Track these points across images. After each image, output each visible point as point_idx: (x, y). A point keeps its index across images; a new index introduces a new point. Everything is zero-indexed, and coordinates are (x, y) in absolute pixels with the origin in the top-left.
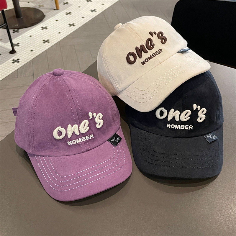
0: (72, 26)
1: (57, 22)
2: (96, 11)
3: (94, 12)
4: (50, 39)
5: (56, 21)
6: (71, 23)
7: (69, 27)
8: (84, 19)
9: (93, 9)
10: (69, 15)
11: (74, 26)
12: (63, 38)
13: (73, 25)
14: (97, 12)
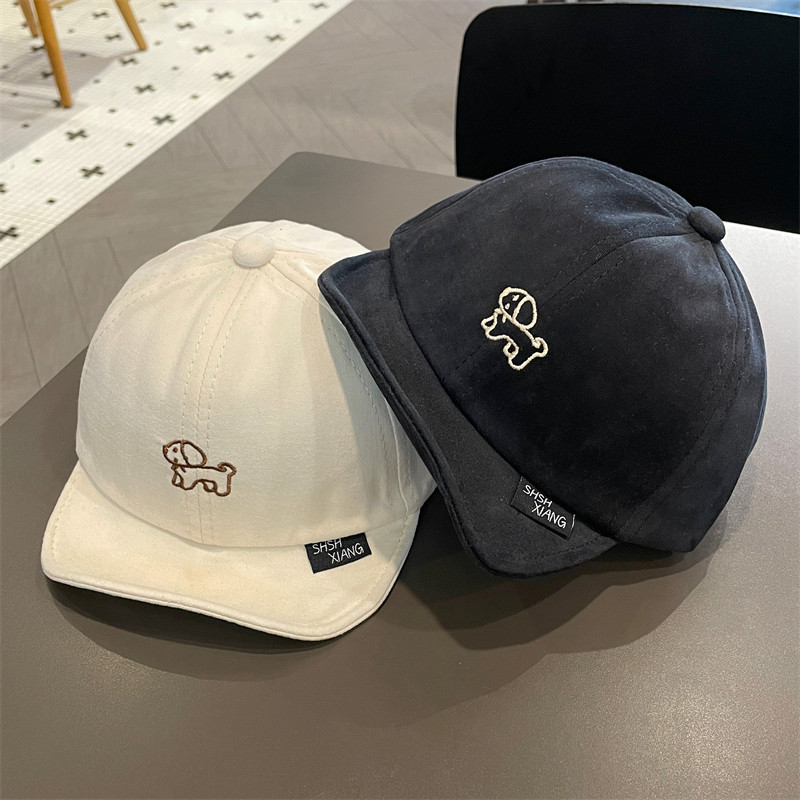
0: (94, 177)
1: (39, 165)
2: (172, 121)
3: (166, 124)
4: (18, 224)
5: (34, 165)
6: (91, 167)
7: (82, 180)
8: (132, 149)
9: (162, 115)
10: (79, 140)
11: (101, 173)
12: (65, 216)
13: (97, 170)
14: (177, 124)
